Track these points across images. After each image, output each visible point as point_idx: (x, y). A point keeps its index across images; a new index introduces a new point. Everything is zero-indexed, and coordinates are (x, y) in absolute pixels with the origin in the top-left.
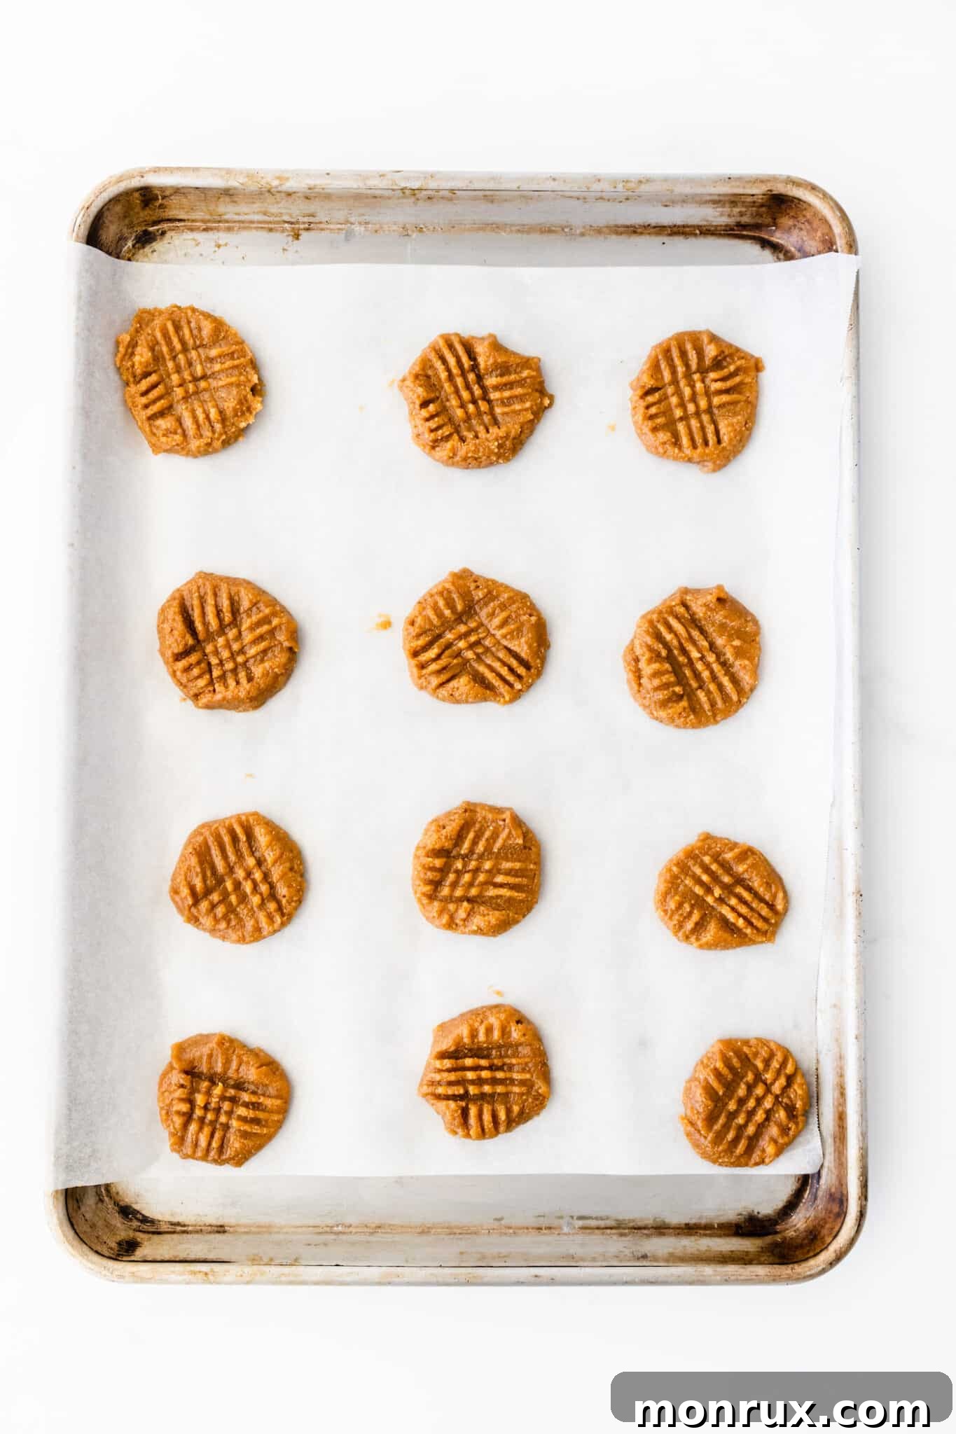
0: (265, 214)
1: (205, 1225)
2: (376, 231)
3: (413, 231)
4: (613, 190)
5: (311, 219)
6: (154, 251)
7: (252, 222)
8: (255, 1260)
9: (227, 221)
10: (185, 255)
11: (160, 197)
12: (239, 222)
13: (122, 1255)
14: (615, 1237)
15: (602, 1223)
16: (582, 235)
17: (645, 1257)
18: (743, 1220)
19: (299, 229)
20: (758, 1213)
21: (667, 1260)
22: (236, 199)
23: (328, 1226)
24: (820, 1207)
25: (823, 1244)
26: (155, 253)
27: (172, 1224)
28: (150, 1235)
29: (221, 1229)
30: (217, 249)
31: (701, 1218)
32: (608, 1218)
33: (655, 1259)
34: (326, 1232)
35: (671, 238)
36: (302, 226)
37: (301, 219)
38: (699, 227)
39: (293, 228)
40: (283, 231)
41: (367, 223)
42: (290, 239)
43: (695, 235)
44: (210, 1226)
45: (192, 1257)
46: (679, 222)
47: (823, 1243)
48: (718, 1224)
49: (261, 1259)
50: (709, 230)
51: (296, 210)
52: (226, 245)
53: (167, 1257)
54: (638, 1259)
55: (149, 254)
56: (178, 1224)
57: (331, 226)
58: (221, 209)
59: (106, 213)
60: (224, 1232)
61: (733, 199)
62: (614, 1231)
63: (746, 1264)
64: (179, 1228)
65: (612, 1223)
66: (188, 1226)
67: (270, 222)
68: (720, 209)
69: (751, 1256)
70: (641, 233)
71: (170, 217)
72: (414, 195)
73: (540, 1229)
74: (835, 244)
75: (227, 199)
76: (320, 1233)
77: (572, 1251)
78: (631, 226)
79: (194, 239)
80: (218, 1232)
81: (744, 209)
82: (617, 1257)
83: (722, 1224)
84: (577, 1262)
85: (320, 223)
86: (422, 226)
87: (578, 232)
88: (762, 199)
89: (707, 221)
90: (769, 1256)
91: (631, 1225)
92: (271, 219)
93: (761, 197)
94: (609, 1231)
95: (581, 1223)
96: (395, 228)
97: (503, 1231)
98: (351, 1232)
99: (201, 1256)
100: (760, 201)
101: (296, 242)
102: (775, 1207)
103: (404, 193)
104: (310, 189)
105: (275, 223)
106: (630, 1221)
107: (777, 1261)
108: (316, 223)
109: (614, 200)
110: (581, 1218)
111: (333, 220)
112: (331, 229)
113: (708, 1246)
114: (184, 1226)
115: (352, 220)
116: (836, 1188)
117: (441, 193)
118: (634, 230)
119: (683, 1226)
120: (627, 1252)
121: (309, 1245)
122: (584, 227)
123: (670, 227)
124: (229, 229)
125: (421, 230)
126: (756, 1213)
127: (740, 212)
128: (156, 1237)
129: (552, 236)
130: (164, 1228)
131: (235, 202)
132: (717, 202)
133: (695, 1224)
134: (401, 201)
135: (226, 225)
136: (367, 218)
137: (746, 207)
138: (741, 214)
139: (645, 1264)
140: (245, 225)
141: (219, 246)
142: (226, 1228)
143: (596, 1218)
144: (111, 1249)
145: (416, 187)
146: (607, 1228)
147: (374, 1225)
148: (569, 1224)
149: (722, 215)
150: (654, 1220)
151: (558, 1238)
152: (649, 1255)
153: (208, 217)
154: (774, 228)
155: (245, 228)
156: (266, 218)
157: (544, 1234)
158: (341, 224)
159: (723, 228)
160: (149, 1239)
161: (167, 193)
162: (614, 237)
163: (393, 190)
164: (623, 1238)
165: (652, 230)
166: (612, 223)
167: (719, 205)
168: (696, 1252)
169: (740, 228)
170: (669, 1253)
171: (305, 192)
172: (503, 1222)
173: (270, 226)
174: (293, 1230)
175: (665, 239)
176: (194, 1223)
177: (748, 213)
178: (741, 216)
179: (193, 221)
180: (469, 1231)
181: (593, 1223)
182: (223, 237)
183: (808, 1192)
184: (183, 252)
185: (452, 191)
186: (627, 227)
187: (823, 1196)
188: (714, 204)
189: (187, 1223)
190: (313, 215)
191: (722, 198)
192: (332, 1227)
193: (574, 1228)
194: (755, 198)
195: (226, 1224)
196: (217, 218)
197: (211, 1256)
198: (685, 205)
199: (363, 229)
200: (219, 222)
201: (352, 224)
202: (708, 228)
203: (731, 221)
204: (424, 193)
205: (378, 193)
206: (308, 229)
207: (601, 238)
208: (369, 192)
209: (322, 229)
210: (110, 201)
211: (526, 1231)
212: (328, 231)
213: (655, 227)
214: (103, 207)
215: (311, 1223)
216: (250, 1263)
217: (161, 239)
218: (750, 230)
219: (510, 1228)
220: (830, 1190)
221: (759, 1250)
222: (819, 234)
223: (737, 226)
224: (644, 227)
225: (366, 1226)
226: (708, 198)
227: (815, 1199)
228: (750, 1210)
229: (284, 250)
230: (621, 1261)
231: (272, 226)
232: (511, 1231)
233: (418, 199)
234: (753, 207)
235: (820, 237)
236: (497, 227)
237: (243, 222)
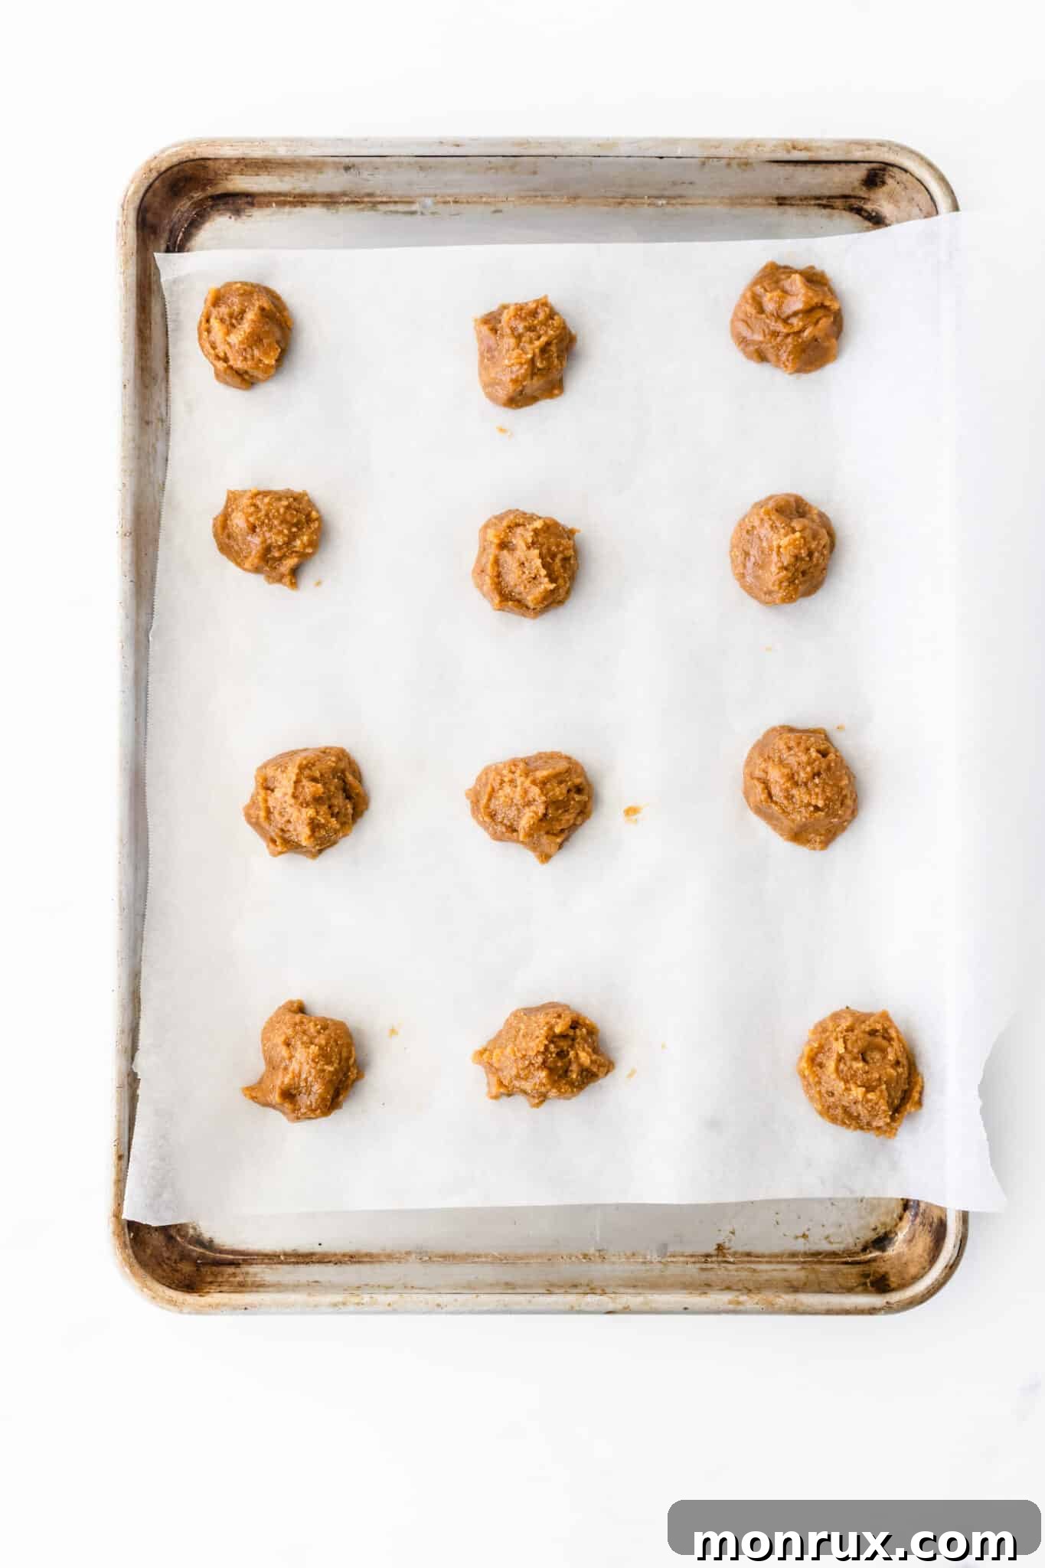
0: (754, 1271)
1: (798, 205)
2: (634, 1255)
3: (594, 1255)
4: (373, 1295)
5: (704, 1266)
6: (875, 1229)
7: (768, 1262)
8: (745, 164)
9: (796, 1263)
10: (840, 1226)
11: (869, 1284)
12: (782, 1262)
13: (880, 170)
14: (378, 192)
15: (392, 207)
16: (408, 1253)
17: (347, 168)
18: (246, 210)
19: (717, 1256)
20: (230, 218)
21: (324, 164)
22: (785, 1283)
23: (673, 204)
24: (166, 221)
25: (163, 178)
26: (873, 1226)
27: (832, 207)
28: (852, 194)
29: (782, 201)
30: (807, 1233)
31: (290, 213)
32: (386, 213)
33: (336, 166)
34: (674, 198)
35: (312, 1251)
36: (714, 1259)
37: (715, 1266)
38: (281, 1263)
39: (724, 1256)
40: (734, 1254)
41: (644, 1263)
42: (727, 1245)
43: (285, 1254)
44: (792, 205)
45: (810, 168)
46: (302, 1268)
47: (163, 182)
48: (272, 206)
49: (739, 165)
50: (269, 1259)
51: (720, 1272)
52: (797, 1237)
53: (835, 168)
54: (354, 166)
55: (879, 1225)
56: (825, 206)
57: (682, 1259)
58: (802, 1274)
59: (926, 1264)
60: (778, 198)
61: (244, 1289)
62: (379, 199)
63: (243, 159)
64: (824, 202)
65: (381, 207)
66: (815, 205)
67: (749, 1262)
68: (257, 1279)
69: (238, 168)
70: (344, 1255)
71: (858, 1266)
72: (592, 1289)
73: (456, 202)
74: (131, 1240)
75: (795, 1283)
76: (680, 197)
77: (422, 175)
78: (355, 1262)
79: (830, 1243)
80: (784, 198)
81: (231, 1279)
82: (377, 168)
83: (267, 206)
84: (416, 163)
85: (694, 1263)
86: (584, 1261)
87: (414, 1256)
88: (210, 1289)
89: (271, 1269)
90: (220, 169)
91: (362, 206)
92: (748, 1266)
93: (212, 1291)
94: (384, 199)
95: (414, 208)
96: (613, 1259)
97: (493, 199)
98: (649, 197)
99: (800, 170)
100: (213, 1287)
101: (720, 1241)
102: (213, 223)
103: (603, 1290)
104: (705, 1293)
105: (742, 1262)
106: (362, 210)
107: (210, 163)
108: (699, 1262)
109: (373, 1286)
110: (413, 213)
111: (680, 1265)
112: (683, 1256)
113: (282, 181)
114: (819, 205)
115: (660, 1266)
116: (149, 238)
117: (563, 1291)
118: (353, 1258)
119: (308, 204)
120: (365, 174)
121: (691, 183)
122: (407, 1261)
123: (313, 1262)
124: (793, 1255)
125: (585, 1256)
126: (233, 217)
127: (235, 1277)
128: (847, 192)
129: (441, 1251)
130: (838, 203)
131: (787, 1281)
132: (259, 1286)
133: (295, 206)
134: (605, 1284)
135: (797, 1259)
136: (643, 1267)
137: (228, 1282)
138: (234, 1275)
139: (347, 159)
140: (775, 1258)
141: (804, 1236)
142: (775, 202)
143: (397, 212)
144: (892, 177)
145: (589, 1296)
146: (386, 203)
147: (626, 205)
148: (424, 207)
149: (255, 1275)
150: (337, 211)
151: (438, 192)
152: (343, 171)
153: (817, 1267)
154: (199, 1261)
155: (776, 1256)
156: (753, 1266)
157: (449, 196)
158: (672, 1262)
159: (255, 1261)
160: (854, 189)
161: (860, 1288)
162: (374, 1251)
163: (614, 1293)
164: (368, 191)
165: (333, 1259)
166: (377, 1266)
167: (258, 1283)
168: (295, 174)
169: (235, 1261)
170: (321, 172)
171: (711, 1290)
172: (493, 208)
173: (749, 1259)
174: (709, 201)
175: (318, 1249)
176: (809, 208)
177: (226, 1276)
178: (234, 1273)
179: (832, 1263)
180: (528, 199)
181: (400, 208)
182: (800, 1246)
183: (179, 238)
184: (843, 1229)
185: (550, 1293)
186: (359, 1262)
187: (164, 232)
188: (264, 1284)
189: (816, 207)
190: (702, 1269)
191: (254, 1289)
192: (668, 204)
193: (420, 203)
194: (219, 1289)
195: (776, 206)
196: (806, 1266)
197: (790, 168)
198: (296, 1283)
199: (649, 1257)
200: (804, 1262)
201: (660, 1262)
202: (271, 1261)
203: (245, 1268)
204: (581, 1291)
205: (631, 1291)
206: (708, 1256)
207: (388, 1251)
208: (640, 1291)
209: (692, 1256)
210: (922, 1277)
211: (470, 200)
212: (686, 1254)
213: (330, 1262)
214: (930, 1269)
215: (689, 208)
216: (750, 161)
217: (867, 1242)
218: (226, 1259)
219: (486, 203)
220: (155, 238)
221: (229, 177)
222: (149, 1251)
223: (239, 1264)
224: (341, 1262)
225: (632, 204)
226: (270, 1289)
227: (171, 231)
228: (239, 220)
229: (733, 1233)
230: (371, 163)
231: (746, 1259)
232: (484, 199)
233: (588, 1285)
234: (221, 1282)
235: (148, 1248)
236: (501, 1260)
237: (778, 1263)
